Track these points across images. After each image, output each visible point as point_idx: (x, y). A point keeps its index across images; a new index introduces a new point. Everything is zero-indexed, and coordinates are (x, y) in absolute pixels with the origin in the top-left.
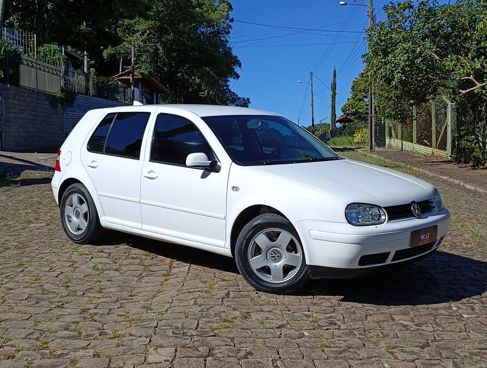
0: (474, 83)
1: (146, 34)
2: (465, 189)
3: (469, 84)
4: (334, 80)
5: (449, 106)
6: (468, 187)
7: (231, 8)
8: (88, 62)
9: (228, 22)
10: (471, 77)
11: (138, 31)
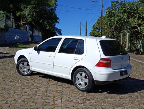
0: (137, 27)
1: (30, 9)
2: (138, 62)
3: (136, 28)
4: (87, 25)
5: (127, 34)
6: (139, 61)
7: (57, 1)
8: (12, 17)
9: (56, 6)
10: (137, 26)
11: (28, 8)
